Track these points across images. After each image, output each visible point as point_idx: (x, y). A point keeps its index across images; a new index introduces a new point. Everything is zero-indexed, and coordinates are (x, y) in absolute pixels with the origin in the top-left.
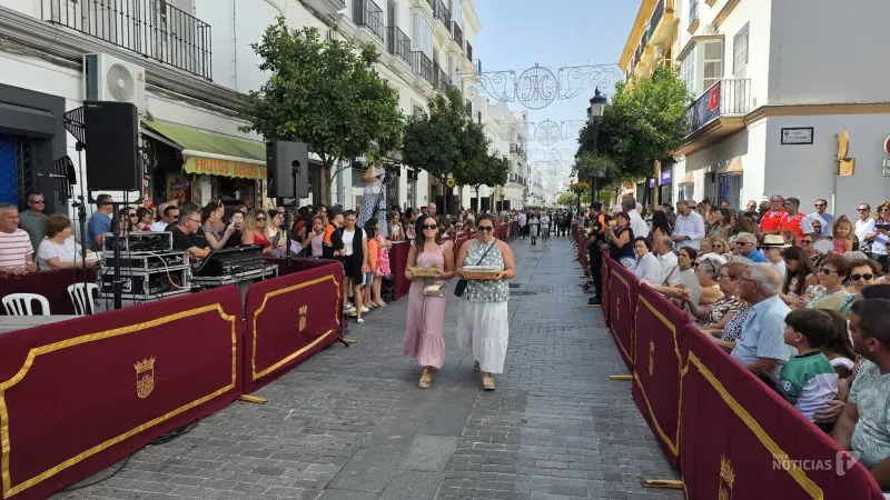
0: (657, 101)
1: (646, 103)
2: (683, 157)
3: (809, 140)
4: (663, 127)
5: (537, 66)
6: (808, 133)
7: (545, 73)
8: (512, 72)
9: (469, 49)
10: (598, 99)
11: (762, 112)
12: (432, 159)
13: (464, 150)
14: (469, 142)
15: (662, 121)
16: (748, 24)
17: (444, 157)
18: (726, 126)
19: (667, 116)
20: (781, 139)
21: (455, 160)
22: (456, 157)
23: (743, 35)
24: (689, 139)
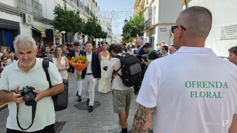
0: (138, 21)
1: (136, 22)
2: (146, 33)
3: (165, 31)
4: (139, 27)
5: (113, 11)
6: (165, 29)
7: (115, 12)
8: (107, 12)
9: (96, 3)
10: (126, 21)
11: (157, 25)
12: (89, 32)
13: (97, 31)
14: (98, 29)
15: (139, 26)
16: (155, 6)
17: (92, 32)
18: (151, 27)
19: (140, 25)
20: (161, 30)
21: (95, 33)
22: (95, 32)
23: (155, 7)
24: (145, 29)
